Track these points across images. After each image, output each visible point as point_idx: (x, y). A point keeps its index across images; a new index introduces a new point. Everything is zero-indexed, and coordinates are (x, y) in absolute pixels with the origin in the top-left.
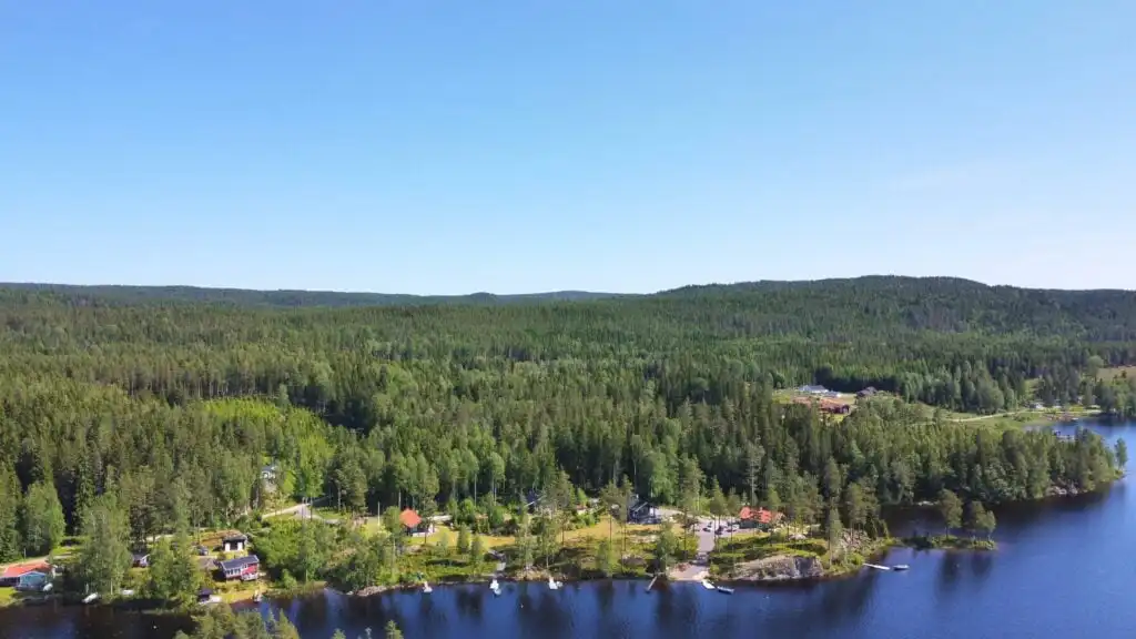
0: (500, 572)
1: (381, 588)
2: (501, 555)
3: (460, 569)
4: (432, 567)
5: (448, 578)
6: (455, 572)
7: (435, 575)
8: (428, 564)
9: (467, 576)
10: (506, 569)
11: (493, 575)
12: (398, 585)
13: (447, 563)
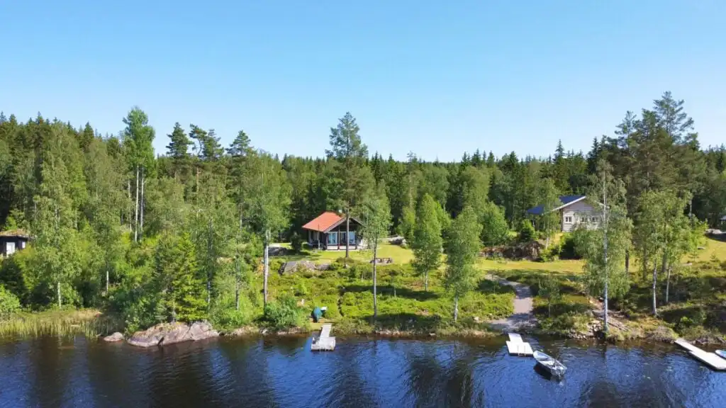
0: (522, 317)
1: (204, 331)
2: (514, 284)
3: (417, 303)
4: (351, 296)
5: (387, 320)
6: (407, 310)
7: (355, 311)
8: (343, 291)
9: (435, 320)
10: (538, 311)
11: (509, 323)
12: (253, 329)
13: (385, 291)
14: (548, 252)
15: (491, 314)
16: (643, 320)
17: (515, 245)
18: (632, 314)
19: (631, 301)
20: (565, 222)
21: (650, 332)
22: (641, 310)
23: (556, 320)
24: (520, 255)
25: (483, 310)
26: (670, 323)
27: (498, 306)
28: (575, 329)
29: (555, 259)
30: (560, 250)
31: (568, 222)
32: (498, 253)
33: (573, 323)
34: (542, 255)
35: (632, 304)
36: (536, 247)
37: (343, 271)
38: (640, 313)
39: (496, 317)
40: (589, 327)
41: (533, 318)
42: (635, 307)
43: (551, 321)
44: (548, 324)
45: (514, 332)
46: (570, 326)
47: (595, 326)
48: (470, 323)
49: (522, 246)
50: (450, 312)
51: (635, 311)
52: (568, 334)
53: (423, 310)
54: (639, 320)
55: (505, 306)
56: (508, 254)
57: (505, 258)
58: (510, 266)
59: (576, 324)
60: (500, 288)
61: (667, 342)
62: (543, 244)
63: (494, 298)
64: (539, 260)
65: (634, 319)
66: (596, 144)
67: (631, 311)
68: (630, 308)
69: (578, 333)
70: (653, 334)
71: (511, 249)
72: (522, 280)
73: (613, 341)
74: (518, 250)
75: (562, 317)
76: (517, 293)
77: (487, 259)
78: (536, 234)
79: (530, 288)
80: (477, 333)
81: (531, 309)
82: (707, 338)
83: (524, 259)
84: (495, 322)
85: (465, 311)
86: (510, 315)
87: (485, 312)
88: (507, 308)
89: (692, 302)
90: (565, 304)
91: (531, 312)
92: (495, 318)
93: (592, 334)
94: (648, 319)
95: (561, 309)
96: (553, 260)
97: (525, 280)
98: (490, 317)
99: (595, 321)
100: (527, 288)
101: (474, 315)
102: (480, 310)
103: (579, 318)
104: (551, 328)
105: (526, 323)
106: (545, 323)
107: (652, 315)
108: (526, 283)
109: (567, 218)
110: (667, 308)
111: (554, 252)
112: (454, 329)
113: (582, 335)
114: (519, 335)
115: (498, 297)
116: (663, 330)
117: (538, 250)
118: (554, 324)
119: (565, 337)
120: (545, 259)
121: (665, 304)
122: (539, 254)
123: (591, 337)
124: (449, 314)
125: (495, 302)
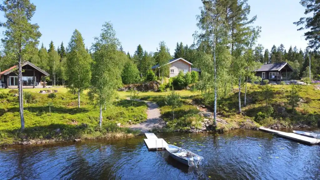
4: (9, 115)
9: (82, 128)
14: (164, 86)
15: (130, 121)
16: (233, 117)
17: (144, 83)
18: (225, 113)
19: (223, 105)
20: (170, 72)
21: (242, 124)
22: (231, 111)
23: (179, 121)
24: (147, 89)
25: (124, 118)
26: (251, 117)
27: (136, 114)
28: (193, 125)
29: (168, 90)
30: (170, 85)
31: (172, 72)
32: (134, 88)
33: (191, 122)
34: (160, 88)
35: (225, 107)
36: (156, 84)
37: (11, 98)
38: (230, 112)
39: (134, 122)
40: (203, 123)
41: (162, 121)
42: (227, 109)
43: (175, 122)
44: (173, 124)
45: (149, 132)
46: (189, 123)
47: (206, 122)
48: (113, 128)
49: (148, 83)
50: (97, 121)
51: (227, 112)
52: (189, 130)
53: (73, 121)
54: (231, 117)
55: (141, 114)
56: (139, 88)
57: (138, 91)
58: (141, 94)
59: (194, 123)
60: (136, 103)
61: (254, 129)
62: (160, 82)
63: (132, 109)
64: (159, 91)
65: (228, 116)
66: (178, 46)
67: (225, 112)
68: (224, 110)
69: (197, 128)
70: (245, 125)
71: (141, 86)
72: (151, 99)
73: (221, 132)
74: (145, 86)
75: (183, 118)
76: (148, 106)
77: (127, 92)
78: (155, 78)
79: (157, 103)
80: (119, 135)
81: (160, 115)
82: (276, 124)
83: (149, 91)
84: (133, 126)
85: (110, 119)
86: (145, 120)
87: (125, 120)
88: (143, 115)
89: (259, 104)
90: (182, 110)
91: (160, 117)
92: (133, 124)
93: (205, 128)
94: (237, 116)
95: (180, 114)
96: (167, 91)
97: (152, 99)
98: (130, 123)
99: (205, 120)
100: (154, 103)
101: (117, 122)
102: (122, 118)
103: (194, 118)
104: (176, 126)
105: (157, 125)
106: (171, 124)
107: (239, 113)
108: (154, 101)
109: (171, 71)
110: (247, 108)
111: (167, 86)
112: (98, 134)
113: (200, 129)
114: (153, 134)
115: (136, 109)
116: (249, 122)
117: (157, 86)
118: (177, 124)
119: (187, 132)
120: (162, 90)
121: (245, 106)
122: (158, 88)
123: (205, 130)
124: (96, 122)
125: (133, 112)
